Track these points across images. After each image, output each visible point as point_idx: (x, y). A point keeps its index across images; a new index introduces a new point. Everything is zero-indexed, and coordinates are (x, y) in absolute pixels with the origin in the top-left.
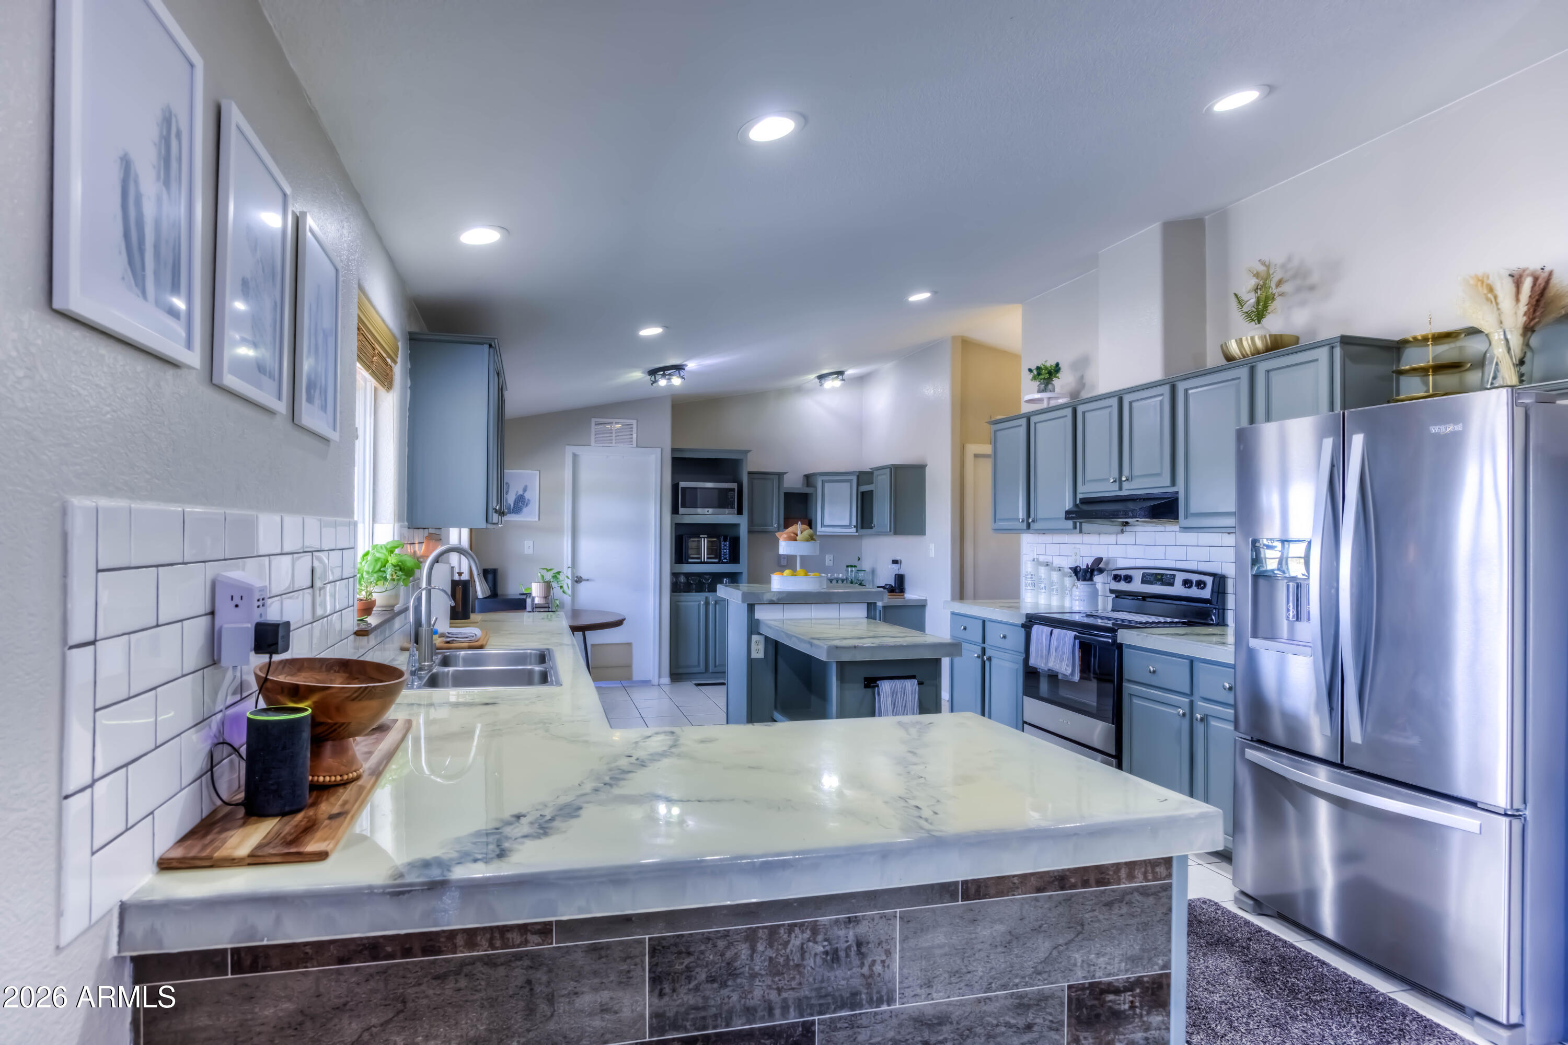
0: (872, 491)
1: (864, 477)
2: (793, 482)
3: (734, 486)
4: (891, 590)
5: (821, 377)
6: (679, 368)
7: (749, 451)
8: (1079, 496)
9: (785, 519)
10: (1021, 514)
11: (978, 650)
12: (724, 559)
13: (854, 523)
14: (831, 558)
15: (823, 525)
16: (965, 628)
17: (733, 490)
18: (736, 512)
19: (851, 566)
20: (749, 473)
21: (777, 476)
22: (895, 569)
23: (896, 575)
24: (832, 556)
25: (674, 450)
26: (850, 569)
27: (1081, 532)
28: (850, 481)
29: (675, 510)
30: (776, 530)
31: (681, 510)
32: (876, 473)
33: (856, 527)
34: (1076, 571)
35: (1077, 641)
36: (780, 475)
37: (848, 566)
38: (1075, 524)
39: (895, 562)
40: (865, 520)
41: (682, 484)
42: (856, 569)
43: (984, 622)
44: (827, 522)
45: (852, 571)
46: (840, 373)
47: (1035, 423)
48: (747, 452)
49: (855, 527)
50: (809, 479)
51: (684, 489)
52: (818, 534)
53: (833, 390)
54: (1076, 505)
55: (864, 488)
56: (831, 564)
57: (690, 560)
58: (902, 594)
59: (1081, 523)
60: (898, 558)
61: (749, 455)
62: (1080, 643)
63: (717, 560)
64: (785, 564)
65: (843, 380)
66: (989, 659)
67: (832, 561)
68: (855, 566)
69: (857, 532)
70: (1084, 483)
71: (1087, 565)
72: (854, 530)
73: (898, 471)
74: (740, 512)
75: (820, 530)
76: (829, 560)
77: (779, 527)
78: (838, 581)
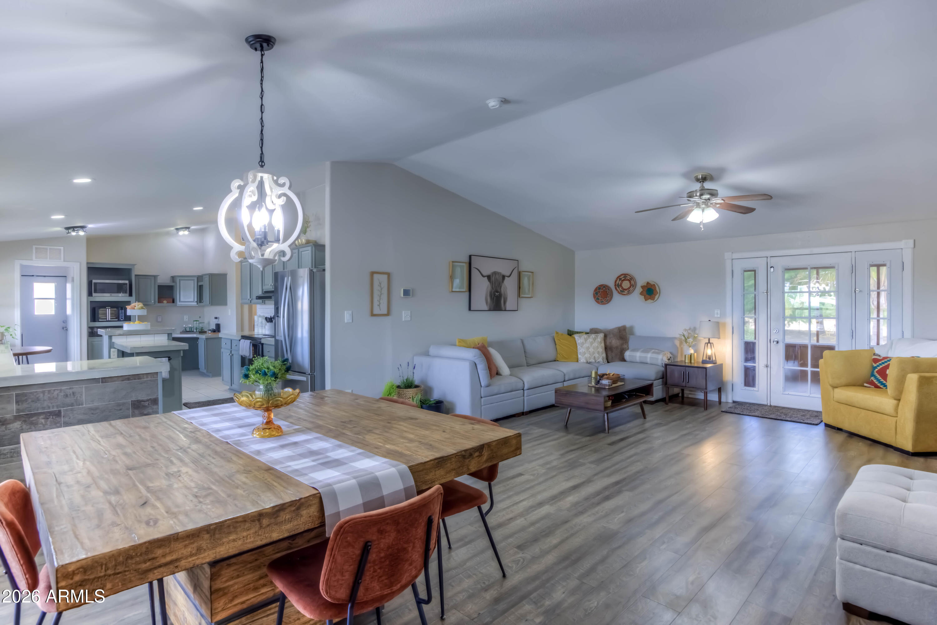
0: (202, 285)
1: (200, 278)
2: (164, 280)
3: (127, 282)
4: (214, 331)
5: (177, 229)
6: (82, 227)
7: (135, 265)
8: (264, 290)
9: (159, 298)
10: (249, 297)
11: (229, 351)
12: (121, 318)
13: (196, 300)
15: (180, 301)
16: (226, 344)
17: (126, 284)
18: (128, 295)
19: (196, 321)
20: (136, 275)
21: (154, 277)
22: (216, 321)
23: (216, 324)
25: (88, 263)
27: (265, 304)
28: (193, 280)
29: (90, 294)
30: (154, 304)
31: (94, 294)
32: (204, 276)
33: (197, 302)
34: (266, 318)
35: (251, 344)
36: (155, 277)
37: (194, 321)
38: (263, 301)
39: (216, 318)
40: (200, 299)
41: (94, 281)
42: (199, 322)
43: (231, 340)
44: (182, 300)
45: (196, 323)
46: (188, 228)
48: (134, 265)
50: (173, 278)
51: (95, 284)
52: (177, 305)
53: (184, 235)
54: (263, 293)
55: (200, 284)
56: (187, 320)
57: (100, 320)
59: (265, 301)
60: (217, 316)
63: (117, 320)
64: (161, 321)
65: (189, 231)
66: (233, 355)
69: (197, 304)
70: (264, 286)
71: (271, 316)
72: (196, 303)
73: (211, 276)
74: (131, 295)
75: (179, 303)
76: (186, 318)
77: (155, 302)
78: (190, 328)
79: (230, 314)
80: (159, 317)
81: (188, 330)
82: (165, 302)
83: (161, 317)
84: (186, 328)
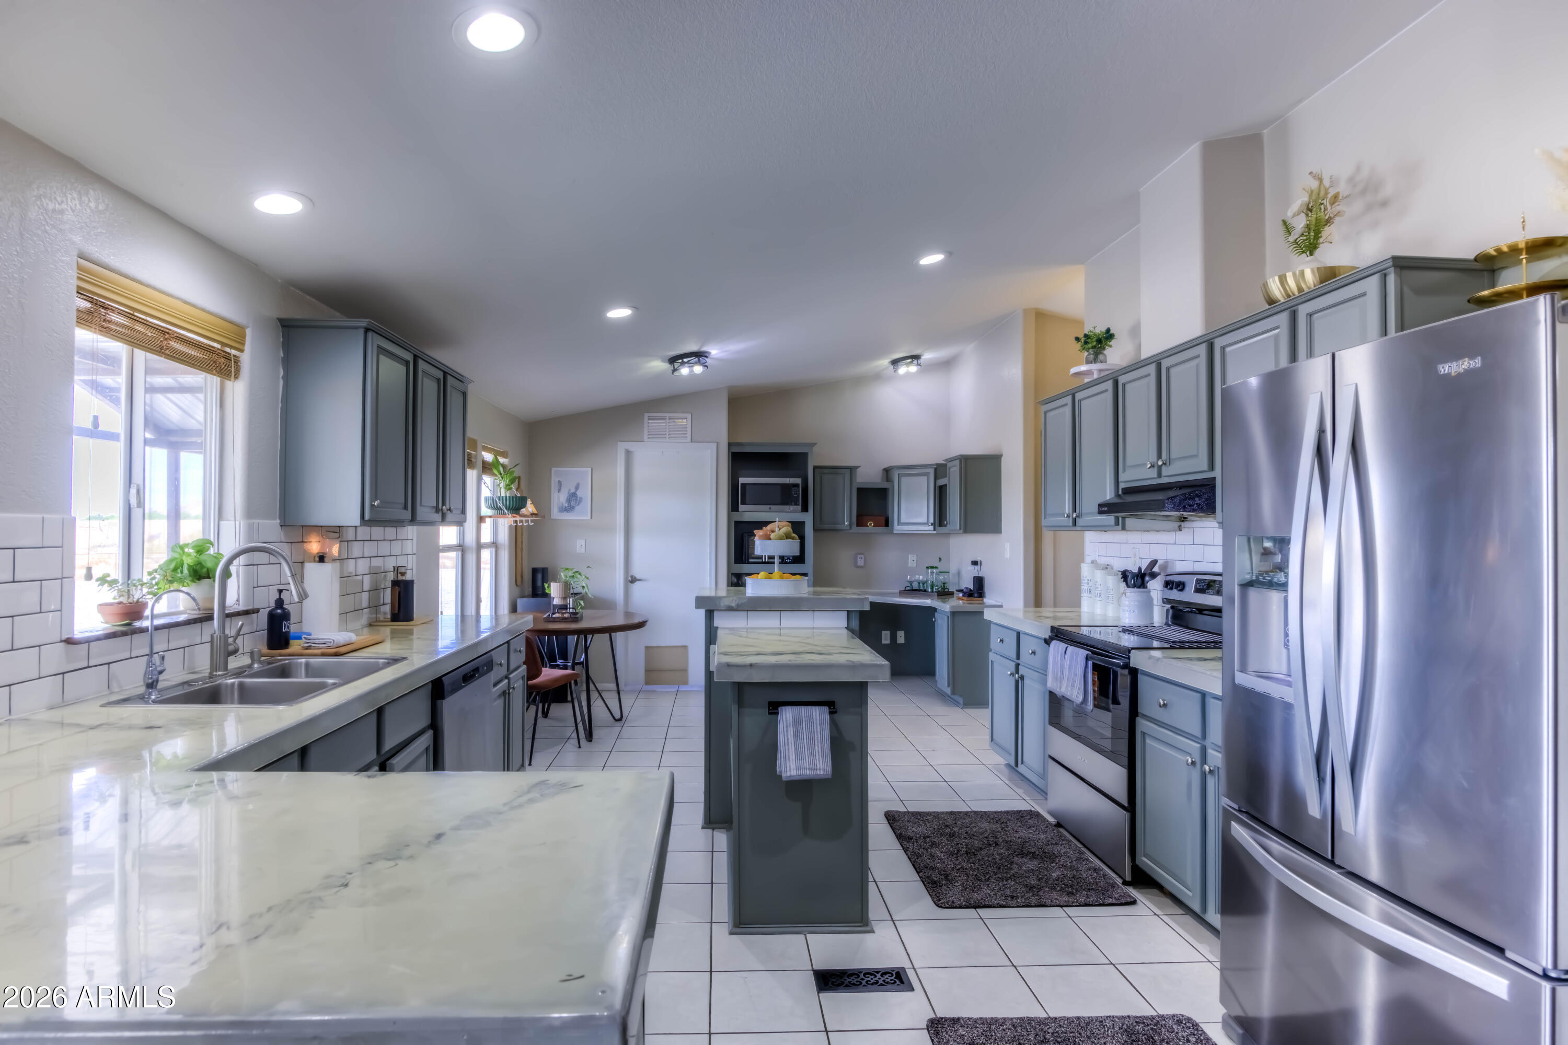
0: (946, 485)
1: (940, 470)
2: (869, 476)
3: (798, 481)
4: (969, 594)
5: (895, 362)
6: (699, 355)
7: (815, 444)
8: (1122, 486)
9: (858, 516)
10: (1068, 508)
11: (1012, 665)
12: (788, 559)
13: (932, 521)
14: (915, 558)
15: (899, 523)
16: (1002, 641)
17: (797, 485)
18: (800, 509)
19: (932, 567)
20: (815, 468)
21: (849, 470)
22: (975, 571)
23: (974, 577)
24: (915, 556)
25: (730, 445)
26: (930, 571)
27: (1124, 528)
28: (927, 474)
29: (734, 507)
30: (848, 528)
31: (742, 508)
32: (949, 465)
33: (933, 524)
34: (1125, 575)
35: (1090, 663)
36: (852, 470)
37: (927, 568)
38: (1117, 519)
39: (975, 563)
40: (941, 518)
41: (742, 480)
42: (938, 570)
43: (1018, 634)
44: (903, 521)
45: (932, 573)
46: (916, 357)
47: (1080, 401)
48: (813, 445)
49: (932, 524)
50: (887, 472)
51: (744, 485)
52: (895, 532)
53: (908, 375)
54: (1118, 496)
55: (941, 482)
56: (914, 564)
57: (751, 560)
58: (981, 599)
59: (1124, 518)
60: (978, 559)
61: (815, 449)
62: (1094, 664)
64: (862, 564)
65: (919, 365)
66: (1022, 678)
67: (915, 562)
68: (936, 568)
69: (935, 530)
70: (1124, 470)
71: (1140, 569)
72: (931, 528)
73: (966, 461)
74: (805, 509)
75: (897, 528)
76: (912, 560)
77: (851, 525)
78: (919, 584)
79: (1007, 555)
80: (859, 556)
81: (915, 586)
82: (870, 524)
83: (863, 556)
84: (911, 583)
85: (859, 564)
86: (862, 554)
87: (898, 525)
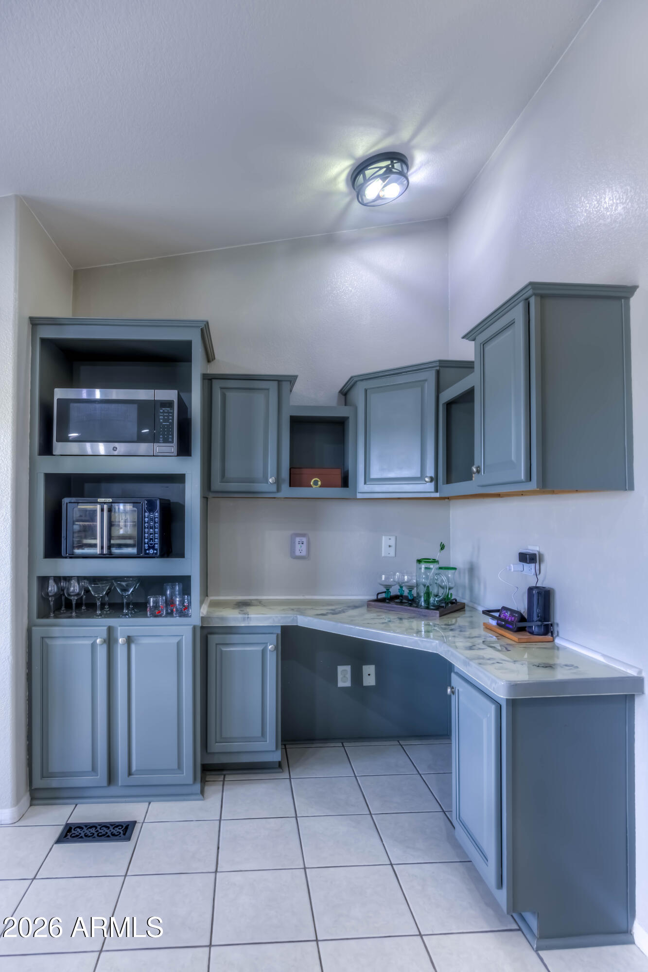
3: (170, 395)
9: (292, 468)
12: (149, 548)
13: (430, 472)
14: (392, 542)
15: (367, 480)
17: (168, 404)
18: (173, 449)
19: (427, 561)
21: (277, 383)
22: (528, 576)
23: (530, 589)
24: (393, 539)
26: (423, 566)
28: (423, 385)
29: (44, 445)
30: (275, 489)
31: (59, 447)
33: (435, 479)
36: (284, 382)
37: (419, 561)
39: (527, 558)
40: (448, 466)
41: (59, 393)
42: (437, 566)
44: (375, 473)
45: (427, 569)
49: (432, 479)
51: (63, 403)
52: (359, 496)
56: (392, 553)
57: (78, 551)
58: (549, 637)
60: (532, 548)
63: (133, 551)
64: (304, 553)
67: (393, 549)
68: (434, 561)
69: (436, 490)
72: (430, 487)
74: (184, 449)
75: (363, 488)
76: (387, 545)
77: (278, 482)
78: (401, 587)
80: (298, 539)
81: (394, 591)
82: (316, 483)
83: (304, 540)
84: (388, 587)
85: (298, 553)
86: (303, 535)
87: (365, 483)
